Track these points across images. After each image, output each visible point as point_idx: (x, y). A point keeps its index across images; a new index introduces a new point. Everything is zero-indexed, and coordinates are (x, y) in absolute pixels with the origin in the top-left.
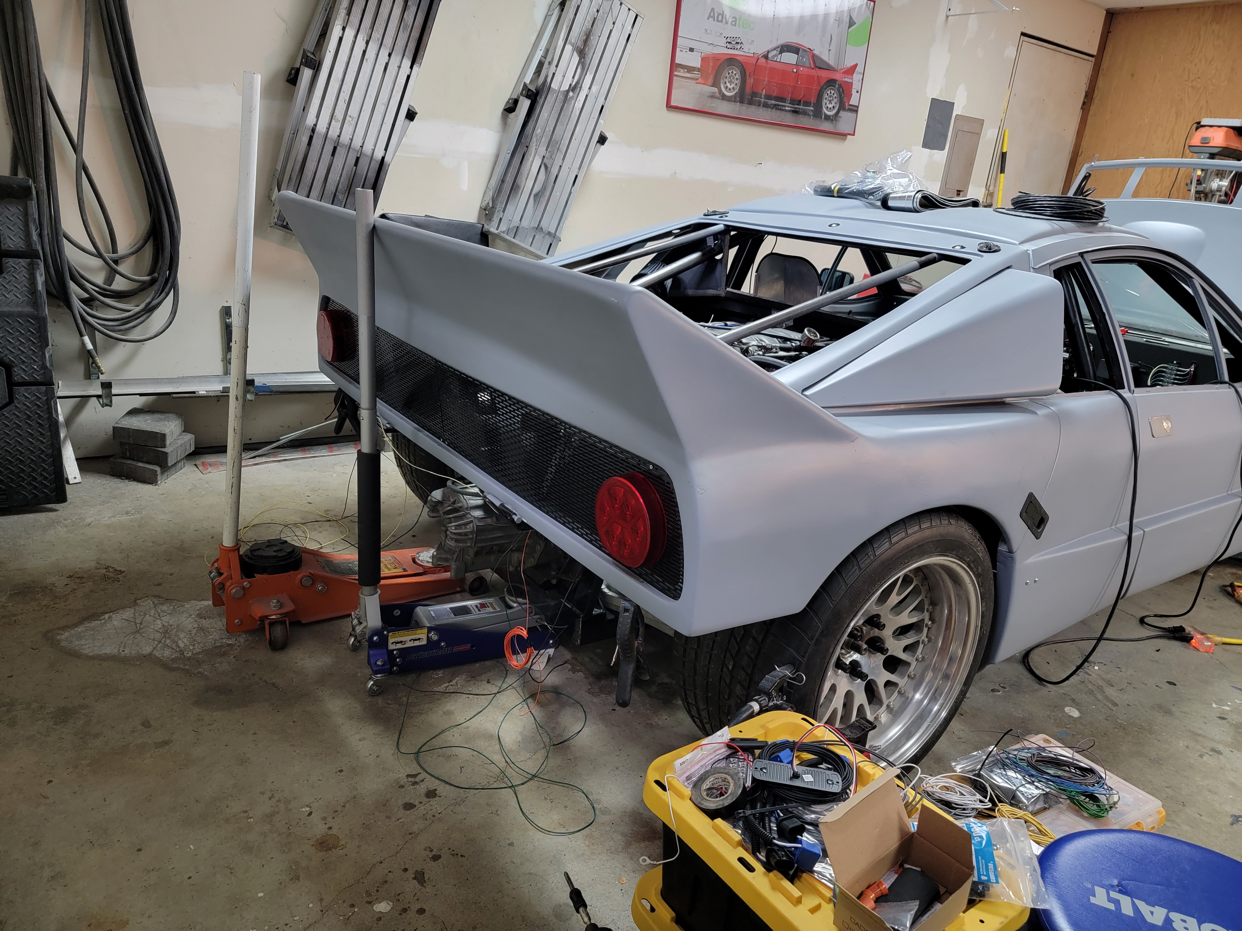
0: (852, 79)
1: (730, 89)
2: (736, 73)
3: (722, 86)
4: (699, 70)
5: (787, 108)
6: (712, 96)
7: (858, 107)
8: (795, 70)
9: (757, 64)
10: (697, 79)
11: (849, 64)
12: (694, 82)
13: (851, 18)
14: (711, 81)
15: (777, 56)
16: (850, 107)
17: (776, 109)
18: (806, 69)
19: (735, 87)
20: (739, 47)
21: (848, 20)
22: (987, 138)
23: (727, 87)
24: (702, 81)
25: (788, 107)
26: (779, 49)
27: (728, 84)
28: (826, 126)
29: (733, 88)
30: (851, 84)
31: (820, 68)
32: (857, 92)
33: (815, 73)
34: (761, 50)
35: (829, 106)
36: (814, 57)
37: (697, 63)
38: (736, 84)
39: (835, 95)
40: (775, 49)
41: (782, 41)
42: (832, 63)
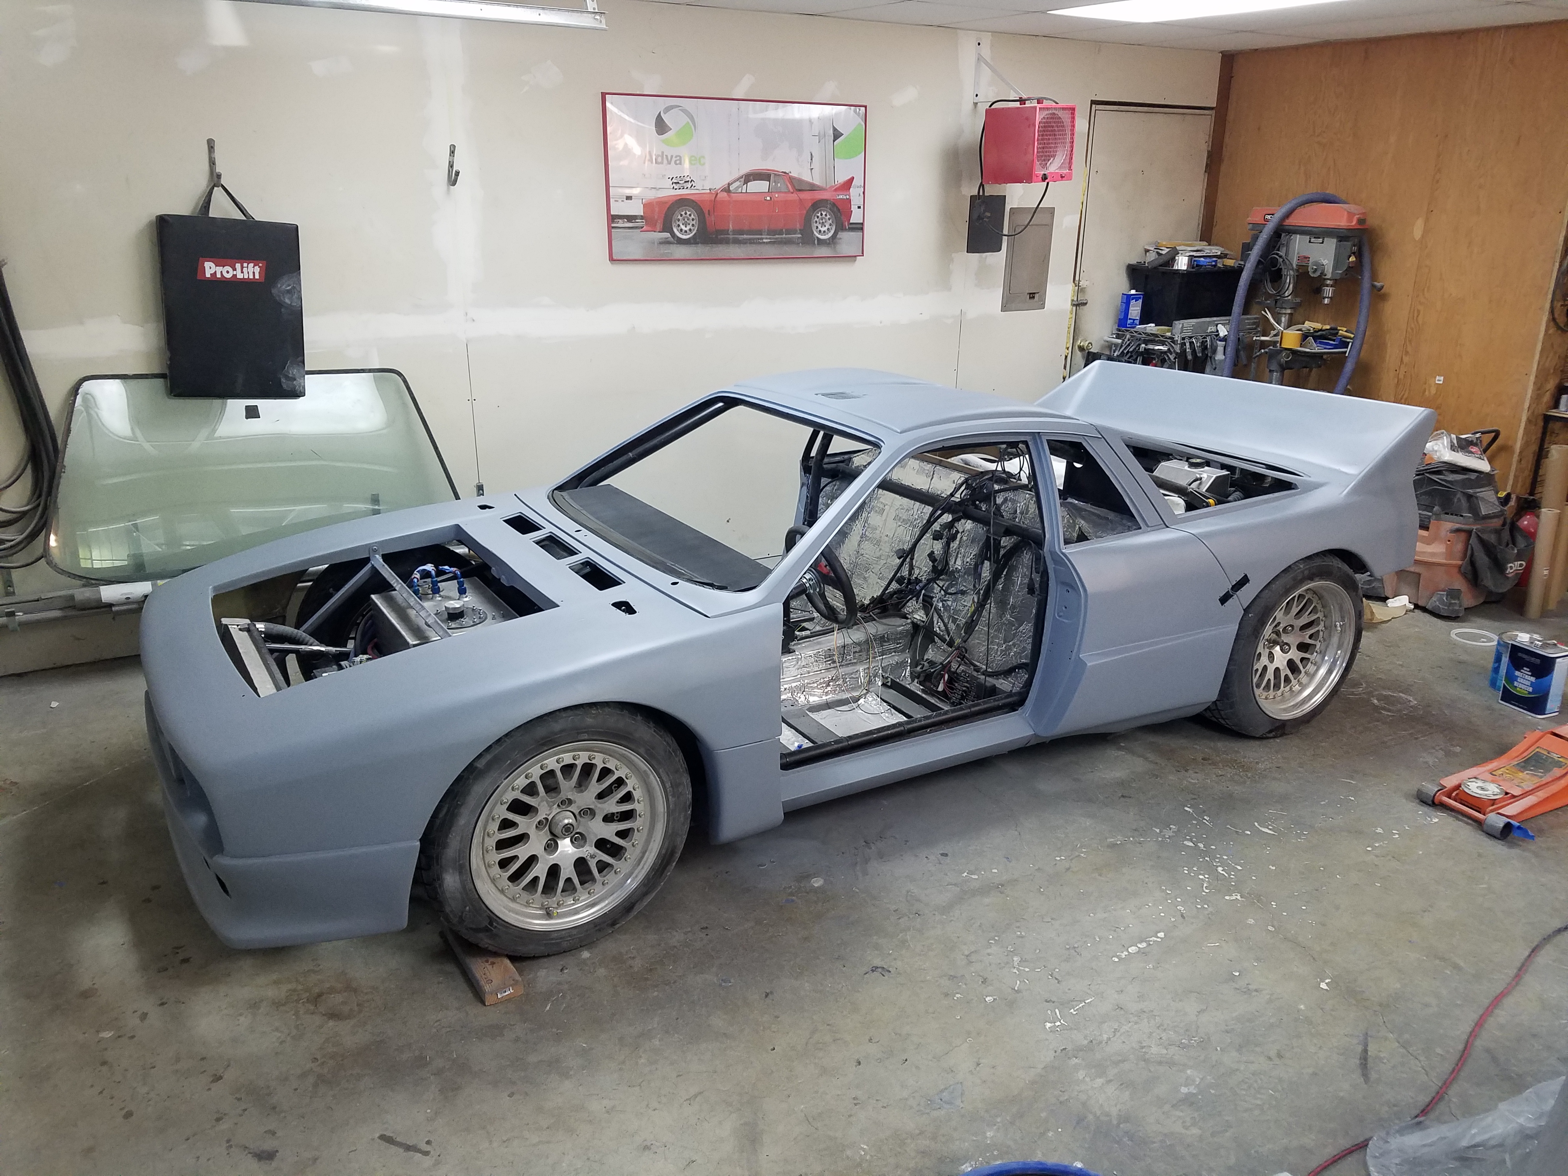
0: (849, 195)
1: (686, 231)
2: (691, 214)
3: (675, 230)
4: (642, 217)
5: (764, 240)
6: (666, 242)
7: (862, 224)
8: (768, 198)
9: (717, 199)
10: (642, 227)
11: (841, 178)
12: (638, 231)
13: (835, 129)
14: (659, 226)
15: (742, 187)
16: (850, 226)
17: (750, 243)
18: (782, 195)
19: (692, 228)
20: (689, 185)
21: (831, 132)
22: (1064, 227)
23: (681, 230)
24: (649, 229)
25: (766, 239)
26: (743, 180)
27: (683, 227)
28: (824, 251)
29: (690, 230)
30: (849, 201)
31: (800, 190)
32: (859, 207)
33: (795, 197)
34: (720, 184)
35: (823, 228)
36: (791, 180)
37: (640, 212)
38: (693, 225)
39: (828, 216)
40: (738, 180)
41: (745, 170)
42: (817, 182)
